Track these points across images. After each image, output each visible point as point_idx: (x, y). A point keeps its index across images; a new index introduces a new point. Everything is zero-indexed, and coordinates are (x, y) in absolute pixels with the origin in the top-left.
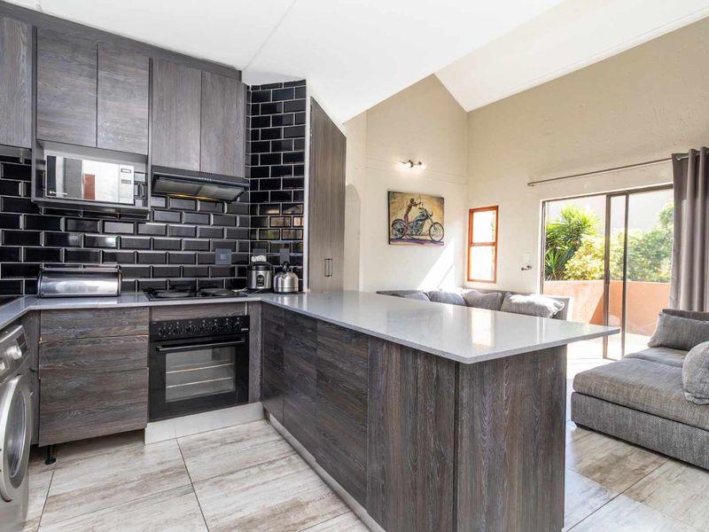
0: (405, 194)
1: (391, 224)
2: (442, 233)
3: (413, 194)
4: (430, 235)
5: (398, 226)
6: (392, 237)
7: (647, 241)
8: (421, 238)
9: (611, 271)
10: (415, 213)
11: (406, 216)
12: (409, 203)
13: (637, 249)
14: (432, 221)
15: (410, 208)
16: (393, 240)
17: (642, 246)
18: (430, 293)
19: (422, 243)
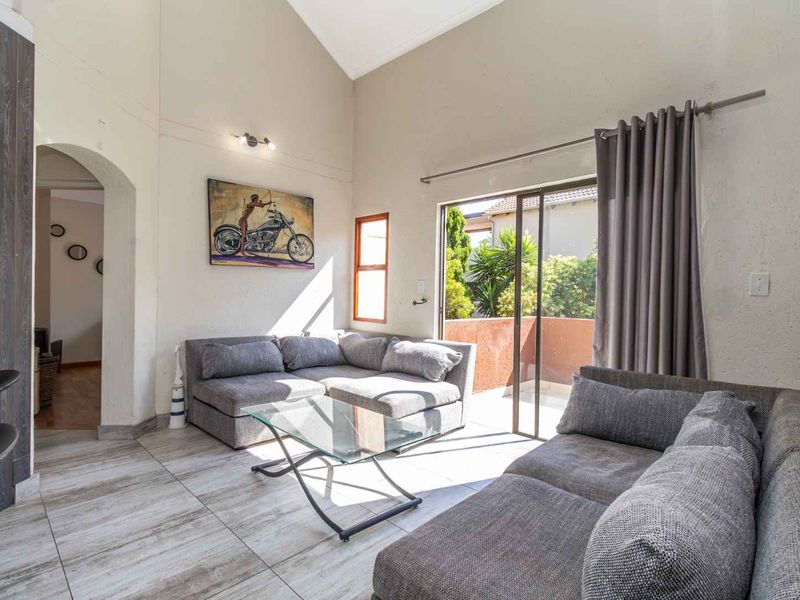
0: (241, 186)
1: (213, 231)
2: (310, 250)
3: (258, 188)
4: (288, 251)
5: (228, 236)
6: (215, 253)
7: (582, 270)
8: (271, 255)
9: (544, 305)
10: (259, 218)
11: (243, 220)
12: (249, 201)
13: (573, 280)
14: (292, 232)
15: (250, 209)
16: (216, 257)
17: (578, 275)
18: (282, 340)
19: (275, 265)
